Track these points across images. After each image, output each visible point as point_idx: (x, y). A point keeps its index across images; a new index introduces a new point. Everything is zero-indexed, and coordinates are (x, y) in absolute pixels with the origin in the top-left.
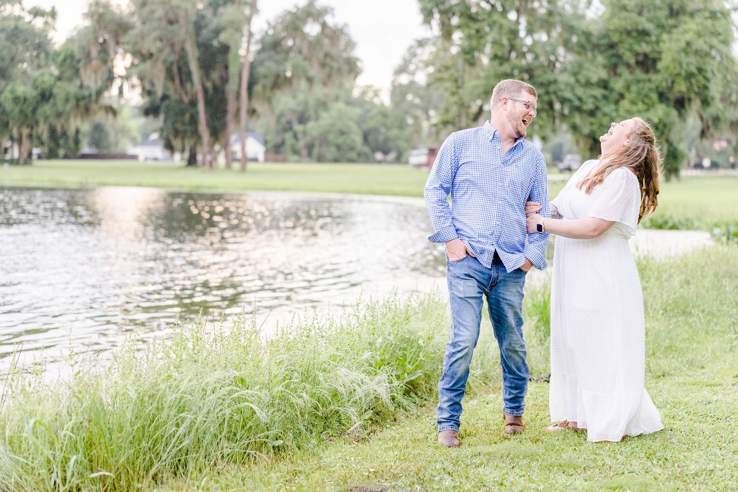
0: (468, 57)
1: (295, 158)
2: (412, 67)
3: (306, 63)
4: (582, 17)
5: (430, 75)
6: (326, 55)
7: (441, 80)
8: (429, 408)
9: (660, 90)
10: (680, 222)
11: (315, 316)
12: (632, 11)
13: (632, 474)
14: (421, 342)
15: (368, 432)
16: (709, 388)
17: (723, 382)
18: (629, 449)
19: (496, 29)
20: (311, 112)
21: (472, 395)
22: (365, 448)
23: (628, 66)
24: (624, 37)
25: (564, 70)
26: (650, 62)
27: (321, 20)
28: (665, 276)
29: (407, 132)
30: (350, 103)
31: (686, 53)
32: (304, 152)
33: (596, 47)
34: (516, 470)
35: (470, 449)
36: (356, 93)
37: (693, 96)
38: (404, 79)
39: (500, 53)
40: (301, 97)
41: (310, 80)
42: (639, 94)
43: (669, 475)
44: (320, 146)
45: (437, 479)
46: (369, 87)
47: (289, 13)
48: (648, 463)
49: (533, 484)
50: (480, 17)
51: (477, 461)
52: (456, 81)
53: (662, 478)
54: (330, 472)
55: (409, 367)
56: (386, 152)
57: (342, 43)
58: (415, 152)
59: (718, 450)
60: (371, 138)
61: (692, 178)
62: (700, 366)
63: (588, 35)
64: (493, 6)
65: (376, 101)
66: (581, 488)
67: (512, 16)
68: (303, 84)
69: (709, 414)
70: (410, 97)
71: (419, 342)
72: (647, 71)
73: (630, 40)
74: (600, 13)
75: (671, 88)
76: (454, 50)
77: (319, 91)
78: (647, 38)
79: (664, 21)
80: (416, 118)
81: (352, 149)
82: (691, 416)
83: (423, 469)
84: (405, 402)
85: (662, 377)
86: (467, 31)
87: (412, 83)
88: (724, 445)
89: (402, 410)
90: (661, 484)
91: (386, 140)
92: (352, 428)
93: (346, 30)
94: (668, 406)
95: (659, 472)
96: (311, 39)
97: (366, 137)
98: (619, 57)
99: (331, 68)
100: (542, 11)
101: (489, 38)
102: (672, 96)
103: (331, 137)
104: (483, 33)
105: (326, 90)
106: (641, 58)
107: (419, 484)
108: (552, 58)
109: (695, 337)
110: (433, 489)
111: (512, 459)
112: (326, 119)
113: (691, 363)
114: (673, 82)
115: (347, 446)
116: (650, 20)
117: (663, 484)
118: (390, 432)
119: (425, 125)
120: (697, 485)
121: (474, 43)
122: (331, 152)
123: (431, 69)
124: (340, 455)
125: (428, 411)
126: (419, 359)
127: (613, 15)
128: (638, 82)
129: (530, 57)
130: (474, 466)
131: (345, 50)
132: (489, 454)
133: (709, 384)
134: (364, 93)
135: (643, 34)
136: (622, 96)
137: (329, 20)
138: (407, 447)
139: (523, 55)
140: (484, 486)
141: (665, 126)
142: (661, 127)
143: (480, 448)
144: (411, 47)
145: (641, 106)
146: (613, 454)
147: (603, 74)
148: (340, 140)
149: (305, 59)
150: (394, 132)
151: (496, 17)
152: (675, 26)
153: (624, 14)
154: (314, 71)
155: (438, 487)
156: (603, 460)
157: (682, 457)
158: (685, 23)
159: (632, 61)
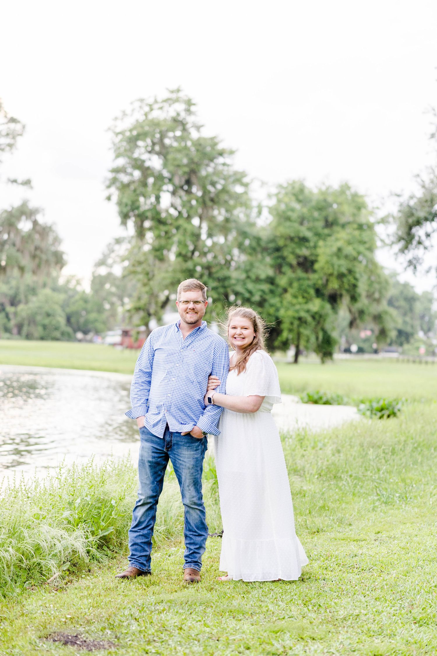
0: (158, 253)
1: (7, 335)
2: (110, 261)
3: (19, 255)
4: (253, 225)
5: (125, 268)
6: (36, 248)
7: (134, 273)
8: (119, 560)
9: (317, 286)
10: (332, 399)
11: (22, 480)
12: (295, 222)
13: (291, 619)
14: (113, 502)
15: (65, 581)
16: (355, 542)
17: (367, 538)
18: (289, 596)
19: (181, 231)
20: (22, 297)
21: (156, 548)
22: (63, 596)
23: (291, 266)
24: (288, 242)
25: (237, 268)
26: (308, 264)
27: (33, 218)
28: (320, 445)
29: (104, 316)
30: (55, 289)
31: (339, 257)
32: (15, 331)
33: (265, 250)
34: (194, 616)
35: (154, 597)
36: (61, 281)
37: (344, 292)
38: (103, 271)
39: (184, 252)
40: (14, 283)
41: (22, 269)
42: (300, 289)
43: (322, 619)
44: (29, 325)
45: (125, 624)
46: (73, 276)
47: (6, 211)
48: (305, 609)
49: (208, 629)
50: (169, 221)
51: (160, 607)
52: (147, 274)
53: (316, 622)
54: (31, 618)
55: (103, 524)
56: (85, 332)
57: (50, 239)
58: (110, 333)
59: (363, 597)
60: (73, 320)
61: (342, 360)
62: (348, 523)
63: (258, 240)
64: (180, 213)
65: (79, 288)
66: (248, 631)
67: (196, 221)
68: (16, 272)
69: (356, 566)
70: (107, 286)
71: (112, 502)
72: (306, 271)
73: (293, 245)
74: (268, 222)
75: (326, 285)
76: (147, 248)
77: (29, 278)
78: (307, 244)
79: (320, 230)
80: (112, 304)
81: (56, 329)
82: (340, 567)
83: (113, 616)
84: (98, 555)
85: (317, 533)
86: (157, 232)
87: (110, 274)
88: (368, 593)
89: (95, 562)
90: (315, 628)
91: (87, 322)
92: (52, 579)
93: (54, 228)
94: (322, 559)
95: (314, 617)
96: (23, 234)
97: (68, 320)
98: (284, 258)
99: (40, 259)
100: (220, 218)
101: (176, 239)
102: (327, 292)
103: (39, 318)
104: (170, 234)
105: (35, 278)
106: (301, 260)
107: (110, 629)
108: (228, 258)
109: (344, 498)
110: (122, 633)
111: (190, 606)
112: (34, 302)
113: (341, 521)
114: (327, 281)
115: (47, 595)
116: (309, 229)
117: (317, 628)
118: (85, 582)
119: (120, 310)
120: (346, 628)
121: (163, 242)
122: (38, 331)
123: (126, 263)
124: (40, 603)
125: (118, 562)
126: (112, 517)
127: (279, 224)
128: (299, 279)
129: (210, 257)
130: (157, 612)
131: (53, 244)
132: (170, 601)
133: (355, 539)
134: (68, 282)
135: (304, 240)
136: (285, 291)
137: (41, 219)
138: (100, 595)
139: (205, 254)
140: (166, 630)
141: (321, 316)
142: (317, 317)
143: (162, 596)
144: (110, 244)
145: (300, 299)
146: (275, 601)
147: (270, 272)
148: (46, 321)
149: (18, 250)
150: (93, 316)
151: (181, 222)
152: (329, 235)
153: (288, 224)
154: (26, 261)
155: (126, 631)
156: (267, 606)
157: (333, 604)
158: (338, 232)
159: (294, 262)
